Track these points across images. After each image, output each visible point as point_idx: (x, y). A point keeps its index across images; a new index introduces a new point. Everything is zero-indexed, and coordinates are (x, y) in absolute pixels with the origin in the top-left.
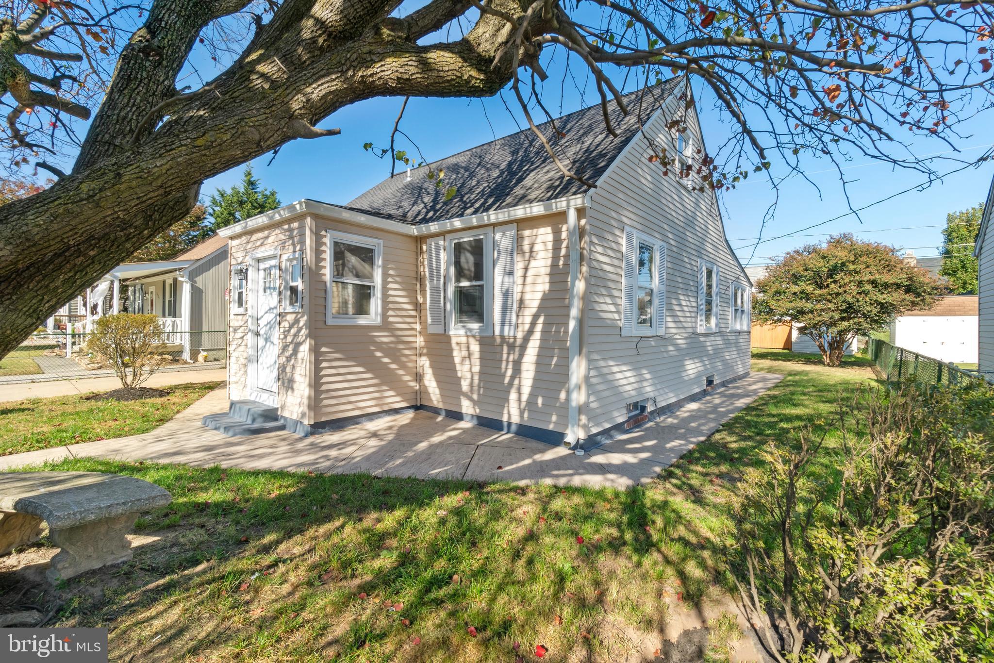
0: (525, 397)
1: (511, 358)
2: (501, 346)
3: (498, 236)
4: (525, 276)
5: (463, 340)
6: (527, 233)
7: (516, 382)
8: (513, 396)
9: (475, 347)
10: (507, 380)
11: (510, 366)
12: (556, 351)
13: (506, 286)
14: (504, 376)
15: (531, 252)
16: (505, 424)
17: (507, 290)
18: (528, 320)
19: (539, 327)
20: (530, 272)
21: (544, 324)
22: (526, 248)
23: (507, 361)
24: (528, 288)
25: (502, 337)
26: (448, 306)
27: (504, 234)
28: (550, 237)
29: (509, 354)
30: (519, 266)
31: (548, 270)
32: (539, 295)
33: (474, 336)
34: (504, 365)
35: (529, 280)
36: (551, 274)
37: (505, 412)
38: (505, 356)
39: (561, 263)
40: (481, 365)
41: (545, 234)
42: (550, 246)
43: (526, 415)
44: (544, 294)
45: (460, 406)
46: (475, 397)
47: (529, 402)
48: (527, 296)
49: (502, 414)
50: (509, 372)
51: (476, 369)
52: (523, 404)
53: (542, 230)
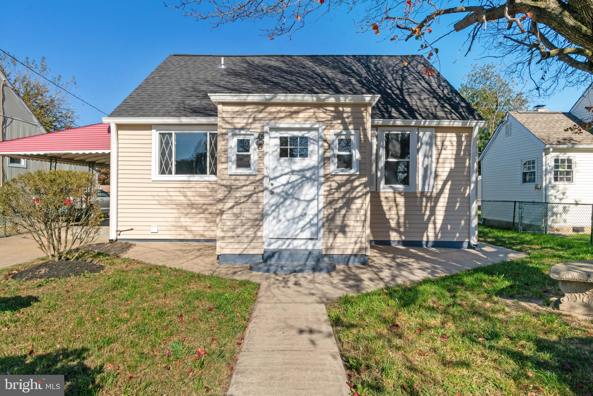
0: (438, 226)
1: (429, 205)
2: (421, 198)
3: (421, 134)
4: (438, 159)
5: (391, 195)
6: (439, 134)
7: (433, 218)
8: (431, 226)
9: (401, 200)
10: (426, 217)
11: (428, 209)
12: (459, 199)
13: (426, 163)
14: (424, 214)
15: (443, 145)
16: (424, 243)
17: (427, 166)
18: (440, 183)
19: (448, 187)
20: (442, 156)
21: (451, 185)
22: (439, 143)
23: (426, 206)
24: (440, 165)
25: (422, 193)
26: (379, 174)
27: (424, 134)
28: (455, 139)
29: (427, 202)
30: (435, 152)
31: (454, 157)
32: (448, 170)
33: (400, 193)
34: (423, 209)
35: (441, 160)
36: (455, 159)
37: (425, 235)
38: (424, 204)
39: (462, 153)
40: (406, 211)
41: (452, 137)
42: (455, 143)
43: (440, 235)
44: (451, 169)
45: (389, 236)
46: (402, 230)
47: (441, 229)
48: (439, 170)
49: (423, 236)
50: (428, 213)
51: (402, 212)
52: (438, 230)
53: (449, 135)
